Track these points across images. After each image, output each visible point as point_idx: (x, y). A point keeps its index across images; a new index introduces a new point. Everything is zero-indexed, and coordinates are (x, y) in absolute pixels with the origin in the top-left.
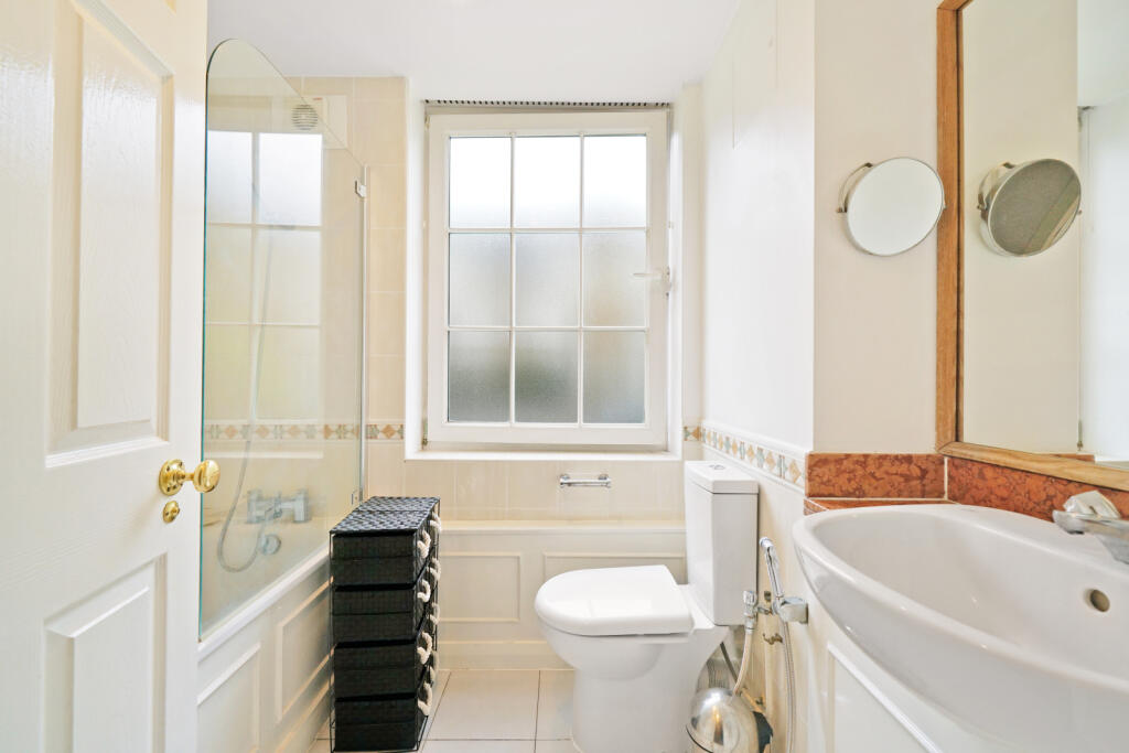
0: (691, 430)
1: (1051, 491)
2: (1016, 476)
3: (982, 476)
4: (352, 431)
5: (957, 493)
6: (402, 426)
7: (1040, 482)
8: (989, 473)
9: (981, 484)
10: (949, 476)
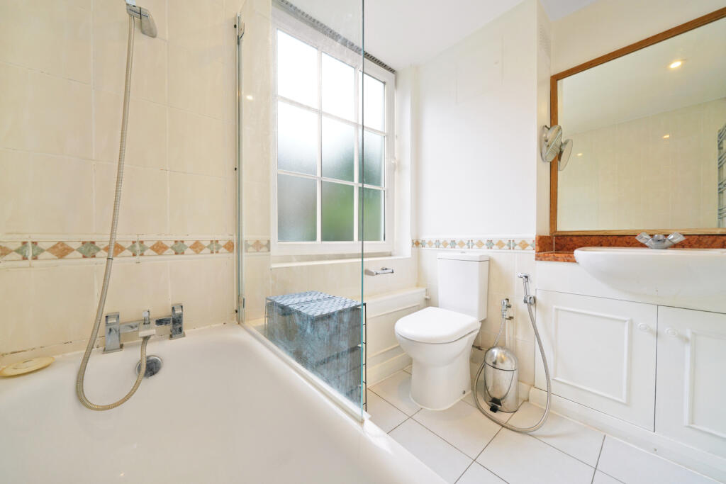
0: (414, 242)
1: (601, 240)
2: (586, 238)
3: (571, 240)
4: (225, 247)
5: (559, 248)
6: (269, 241)
7: (597, 238)
8: (575, 239)
9: (571, 243)
10: (556, 243)
